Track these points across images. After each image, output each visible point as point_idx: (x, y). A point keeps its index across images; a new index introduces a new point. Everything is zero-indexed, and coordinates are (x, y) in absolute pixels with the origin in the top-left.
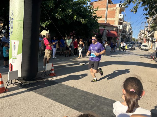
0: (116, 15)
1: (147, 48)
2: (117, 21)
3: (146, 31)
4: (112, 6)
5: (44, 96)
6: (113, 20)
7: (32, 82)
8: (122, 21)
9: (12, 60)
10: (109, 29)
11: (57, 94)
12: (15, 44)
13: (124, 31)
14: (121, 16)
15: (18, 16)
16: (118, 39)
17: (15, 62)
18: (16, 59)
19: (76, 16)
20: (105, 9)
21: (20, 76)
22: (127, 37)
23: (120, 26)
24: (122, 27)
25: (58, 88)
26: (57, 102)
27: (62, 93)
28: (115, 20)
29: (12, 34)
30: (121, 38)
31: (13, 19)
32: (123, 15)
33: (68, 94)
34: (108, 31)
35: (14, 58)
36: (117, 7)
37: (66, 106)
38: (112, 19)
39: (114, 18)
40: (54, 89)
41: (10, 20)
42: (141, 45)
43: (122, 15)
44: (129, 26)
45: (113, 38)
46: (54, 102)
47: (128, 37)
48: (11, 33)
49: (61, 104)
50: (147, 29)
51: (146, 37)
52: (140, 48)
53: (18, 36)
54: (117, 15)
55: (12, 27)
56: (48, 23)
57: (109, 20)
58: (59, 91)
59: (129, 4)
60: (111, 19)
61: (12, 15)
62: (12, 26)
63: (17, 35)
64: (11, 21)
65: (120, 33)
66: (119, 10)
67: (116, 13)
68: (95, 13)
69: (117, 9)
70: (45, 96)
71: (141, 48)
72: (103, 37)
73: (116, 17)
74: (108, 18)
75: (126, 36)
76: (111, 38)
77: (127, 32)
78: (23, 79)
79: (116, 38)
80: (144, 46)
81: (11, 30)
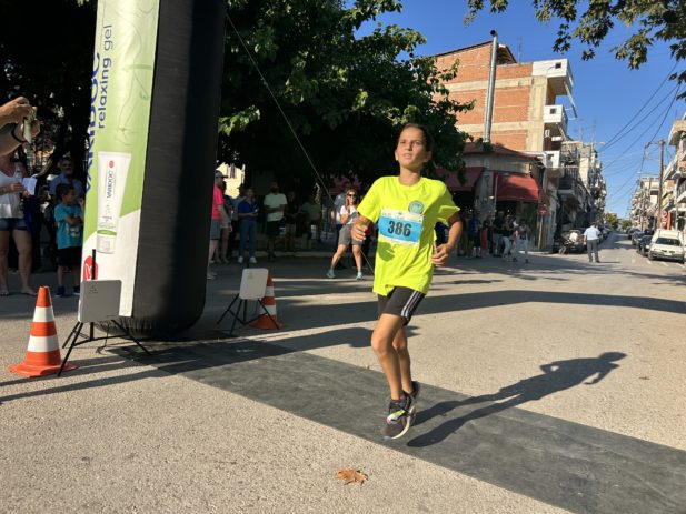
0: (530, 109)
1: (677, 250)
2: (535, 136)
3: (669, 178)
4: (512, 71)
5: (235, 391)
6: (520, 131)
7: (181, 344)
8: (559, 134)
9: (98, 240)
10: (502, 169)
11: (297, 389)
12: (113, 169)
13: (567, 179)
14: (553, 111)
15: (131, 47)
16: (543, 212)
17: (108, 249)
18: (115, 234)
19: (364, 94)
20: (485, 85)
21: (129, 314)
22: (582, 206)
23: (550, 157)
24: (561, 162)
25: (298, 368)
26: (298, 415)
27: (320, 385)
28: (526, 131)
29: (100, 127)
30: (558, 210)
31: (108, 59)
32: (564, 111)
33: (347, 389)
34: (500, 178)
35: (106, 232)
36: (534, 74)
37: (344, 431)
38: (516, 126)
39: (524, 123)
40: (283, 373)
41: (95, 69)
42: (649, 241)
43: (559, 108)
44: (590, 160)
45: (523, 206)
46: (286, 414)
47: (588, 208)
48: (98, 121)
49: (317, 425)
50: (673, 172)
51: (672, 206)
52: (647, 250)
53: (126, 132)
54: (538, 111)
55: (104, 94)
56: (246, 121)
57: (500, 132)
58: (302, 379)
59: (597, 44)
60: (512, 126)
61: (107, 44)
62: (104, 90)
63: (123, 130)
64: (102, 69)
65: (551, 187)
66: (545, 87)
67: (531, 100)
68: (445, 91)
69: (536, 83)
70: (241, 394)
71: (653, 253)
72: (477, 204)
73: (532, 117)
74: (498, 121)
75: (580, 199)
76: (514, 204)
77: (581, 183)
78: (142, 331)
79: (537, 205)
80: (662, 241)
81: (100, 109)
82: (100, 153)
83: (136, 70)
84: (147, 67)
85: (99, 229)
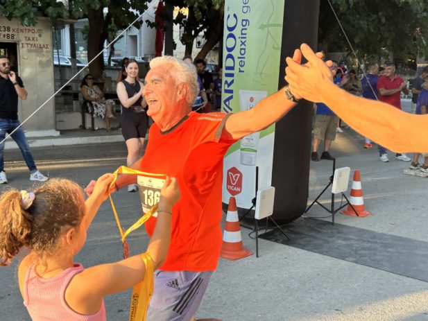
12: (253, 103)
15: (264, 10)
17: (251, 162)
18: (256, 151)
35: (250, 150)
55: (243, 47)
61: (245, 9)
62: (243, 43)
81: (239, 58)
82: (241, 91)
83: (270, 28)
84: (278, 25)
85: (242, 147)
